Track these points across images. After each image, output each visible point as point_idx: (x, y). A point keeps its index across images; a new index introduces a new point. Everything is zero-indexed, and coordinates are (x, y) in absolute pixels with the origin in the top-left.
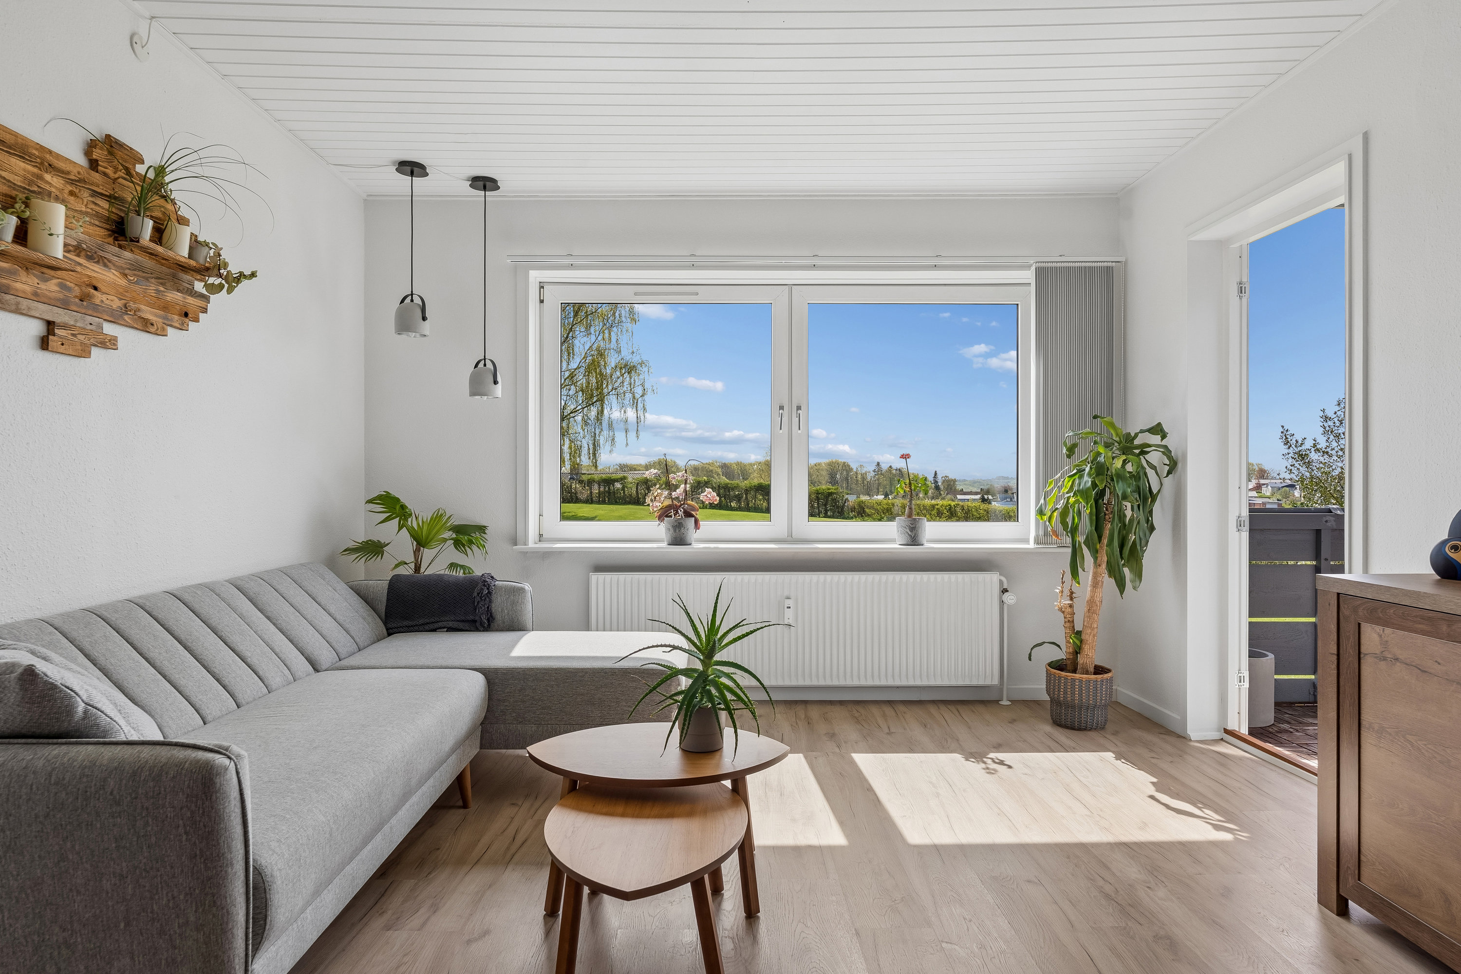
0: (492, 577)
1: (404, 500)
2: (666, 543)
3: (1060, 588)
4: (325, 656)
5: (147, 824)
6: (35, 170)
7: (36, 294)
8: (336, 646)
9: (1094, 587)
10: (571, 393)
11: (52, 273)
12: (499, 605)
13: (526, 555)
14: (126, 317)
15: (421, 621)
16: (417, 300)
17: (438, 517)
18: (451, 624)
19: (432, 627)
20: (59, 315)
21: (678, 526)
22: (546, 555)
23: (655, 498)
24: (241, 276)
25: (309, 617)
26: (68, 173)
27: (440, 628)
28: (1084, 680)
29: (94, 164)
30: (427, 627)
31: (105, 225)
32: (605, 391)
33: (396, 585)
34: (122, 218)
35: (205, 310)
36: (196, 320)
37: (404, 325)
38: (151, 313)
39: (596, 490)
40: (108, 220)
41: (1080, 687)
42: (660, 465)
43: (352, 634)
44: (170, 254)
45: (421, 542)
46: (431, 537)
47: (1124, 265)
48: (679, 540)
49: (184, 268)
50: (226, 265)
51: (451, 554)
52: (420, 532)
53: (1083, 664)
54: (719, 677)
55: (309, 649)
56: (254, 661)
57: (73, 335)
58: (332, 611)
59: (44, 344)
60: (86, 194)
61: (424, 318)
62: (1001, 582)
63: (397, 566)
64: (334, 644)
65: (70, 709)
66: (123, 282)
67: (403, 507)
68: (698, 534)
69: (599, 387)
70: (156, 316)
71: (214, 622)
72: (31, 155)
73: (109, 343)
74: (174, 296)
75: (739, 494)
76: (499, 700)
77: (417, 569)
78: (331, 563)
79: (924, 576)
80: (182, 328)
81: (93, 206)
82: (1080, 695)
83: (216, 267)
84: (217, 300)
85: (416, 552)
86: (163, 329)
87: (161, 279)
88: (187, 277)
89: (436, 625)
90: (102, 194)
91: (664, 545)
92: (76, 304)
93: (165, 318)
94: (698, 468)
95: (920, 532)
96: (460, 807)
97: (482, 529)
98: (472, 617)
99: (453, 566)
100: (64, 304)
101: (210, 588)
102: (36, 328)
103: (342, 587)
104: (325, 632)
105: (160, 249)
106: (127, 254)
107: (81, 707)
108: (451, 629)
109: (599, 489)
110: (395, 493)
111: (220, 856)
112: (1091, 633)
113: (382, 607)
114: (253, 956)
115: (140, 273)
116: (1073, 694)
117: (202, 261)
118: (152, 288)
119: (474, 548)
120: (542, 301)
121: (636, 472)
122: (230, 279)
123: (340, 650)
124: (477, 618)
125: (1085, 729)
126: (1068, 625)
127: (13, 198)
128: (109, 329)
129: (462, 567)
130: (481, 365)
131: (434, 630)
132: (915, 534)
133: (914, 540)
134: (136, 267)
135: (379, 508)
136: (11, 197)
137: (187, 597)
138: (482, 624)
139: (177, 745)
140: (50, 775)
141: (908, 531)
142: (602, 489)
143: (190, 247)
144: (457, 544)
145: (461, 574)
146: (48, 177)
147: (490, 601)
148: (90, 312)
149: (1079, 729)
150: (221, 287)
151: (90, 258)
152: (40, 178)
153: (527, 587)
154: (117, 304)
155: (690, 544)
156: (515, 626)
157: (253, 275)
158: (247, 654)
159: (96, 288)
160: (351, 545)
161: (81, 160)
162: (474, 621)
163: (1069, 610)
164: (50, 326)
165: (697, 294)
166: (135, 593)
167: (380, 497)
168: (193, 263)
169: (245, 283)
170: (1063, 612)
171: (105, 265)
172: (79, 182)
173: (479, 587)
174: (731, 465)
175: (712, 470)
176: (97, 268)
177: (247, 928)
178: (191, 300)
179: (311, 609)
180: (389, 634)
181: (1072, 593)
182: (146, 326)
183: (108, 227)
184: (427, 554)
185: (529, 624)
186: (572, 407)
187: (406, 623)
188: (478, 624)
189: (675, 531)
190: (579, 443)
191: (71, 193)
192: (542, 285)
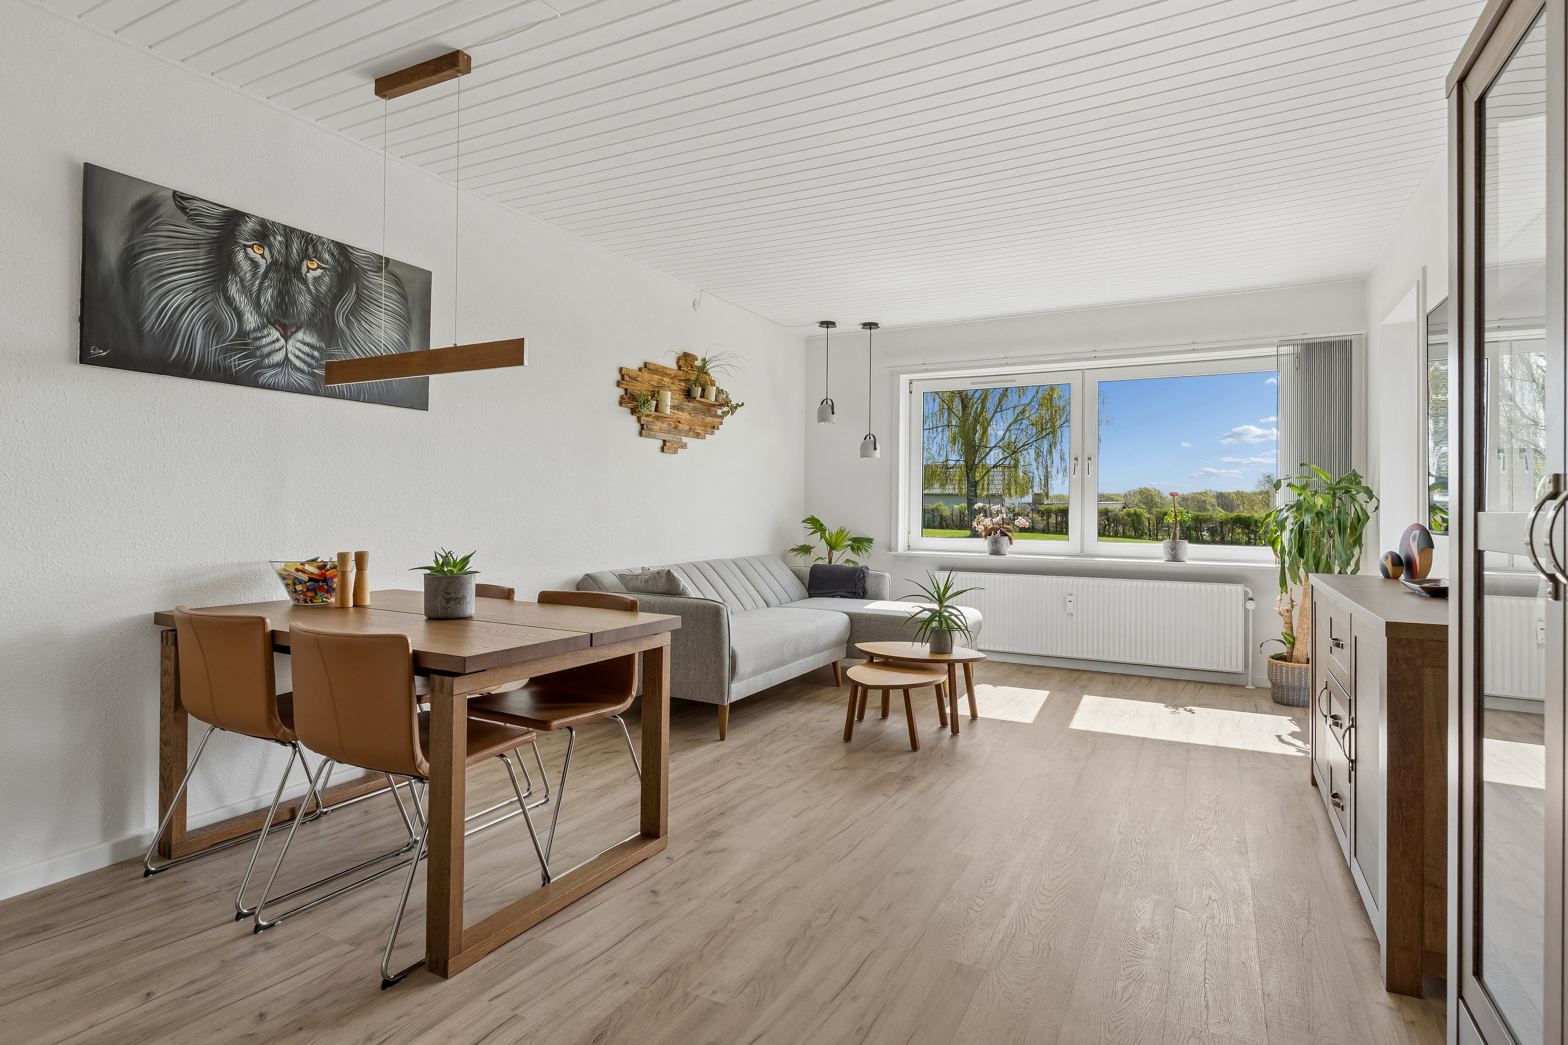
0: (867, 568)
1: (822, 521)
2: (988, 554)
3: (1279, 596)
4: (773, 600)
5: (700, 624)
6: (661, 377)
7: (660, 429)
8: (779, 598)
9: (1304, 596)
10: (1022, 427)
11: (665, 419)
12: (870, 584)
13: (897, 557)
14: (690, 433)
15: (827, 591)
16: (830, 402)
17: (841, 531)
18: (842, 594)
19: (832, 594)
20: (667, 437)
21: (995, 542)
22: (909, 558)
23: (979, 522)
24: (738, 405)
25: (767, 581)
26: (671, 375)
27: (836, 596)
28: (1290, 667)
29: (679, 368)
30: (829, 595)
31: (683, 393)
32: (1058, 423)
33: (815, 570)
34: (689, 388)
35: (721, 423)
36: (718, 429)
37: (822, 418)
38: (700, 429)
39: (1053, 520)
40: (684, 391)
41: (1287, 672)
42: (1142, 495)
43: (789, 593)
44: (708, 401)
45: (832, 547)
46: (837, 543)
47: (1365, 340)
48: (996, 552)
49: (713, 405)
50: (731, 401)
51: (849, 554)
52: (831, 542)
53: (1295, 655)
54: (951, 616)
55: (766, 597)
56: (739, 597)
57: (672, 445)
58: (779, 581)
59: (662, 450)
60: (677, 382)
61: (833, 413)
62: (1246, 593)
63: (816, 560)
64: (778, 597)
65: (678, 586)
66: (689, 417)
67: (822, 525)
68: (1011, 548)
69: (1052, 419)
70: (702, 430)
71: (723, 577)
72: (659, 371)
73: (684, 446)
74: (709, 419)
75: (1213, 527)
76: (856, 631)
77: (830, 562)
78: (783, 558)
79: (1178, 584)
80: (712, 433)
81: (679, 386)
82: (1287, 678)
83: (727, 403)
84: (727, 419)
85: (830, 553)
86: (705, 436)
87: (704, 413)
88: (714, 409)
89: (835, 594)
90: (682, 380)
91: (987, 554)
92: (673, 431)
93: (705, 431)
94: (1188, 498)
95: (1179, 551)
96: (835, 686)
97: (870, 541)
98: (854, 591)
99: (848, 561)
100: (669, 432)
101: (722, 561)
102: (659, 443)
103: (786, 569)
104: (774, 590)
105: (703, 400)
106: (691, 404)
107: (682, 586)
108: (842, 597)
109: (1057, 519)
110: (817, 517)
111: (721, 638)
112: (1301, 632)
113: (807, 582)
114: (731, 681)
115: (696, 412)
116: (1281, 677)
117: (720, 401)
118: (700, 417)
119: (863, 551)
120: (911, 392)
121: (1114, 502)
122: (733, 408)
123: (781, 600)
124: (856, 591)
125: (1293, 706)
126: (1286, 625)
127: (654, 391)
128: (685, 439)
129: (852, 562)
130: (868, 438)
131: (834, 597)
132: (1175, 553)
133: (1175, 558)
134: (695, 409)
135: (809, 526)
136: (653, 391)
137: (713, 564)
138: (859, 595)
139: (709, 600)
140: (674, 605)
141: (1170, 550)
142: (1059, 519)
143: (716, 395)
144: (853, 549)
145: (851, 565)
146: (664, 379)
147: (865, 582)
148: (677, 434)
149: (1288, 705)
150: (728, 412)
151: (678, 409)
152: (662, 380)
153: (887, 575)
154: (687, 427)
155: (1005, 555)
156: (878, 597)
157: (743, 404)
158: (737, 593)
159: (680, 422)
160: (795, 547)
161: (675, 367)
162: (855, 593)
163: (1287, 614)
164: (664, 441)
165: (1014, 381)
166: (692, 561)
167: (809, 519)
168: (717, 403)
169: (739, 409)
170: (1282, 615)
171: (683, 411)
172: (674, 378)
173: (858, 574)
174: (1229, 494)
175: (1205, 501)
176: (680, 413)
177: (729, 668)
178: (716, 420)
179: (768, 577)
180: (810, 597)
181: (1292, 601)
182: (697, 436)
183: (684, 394)
184: (836, 554)
185: (887, 596)
186: (1024, 440)
187: (819, 592)
188: (857, 595)
189: (993, 545)
190: (1031, 475)
191: (672, 383)
192: (911, 381)
